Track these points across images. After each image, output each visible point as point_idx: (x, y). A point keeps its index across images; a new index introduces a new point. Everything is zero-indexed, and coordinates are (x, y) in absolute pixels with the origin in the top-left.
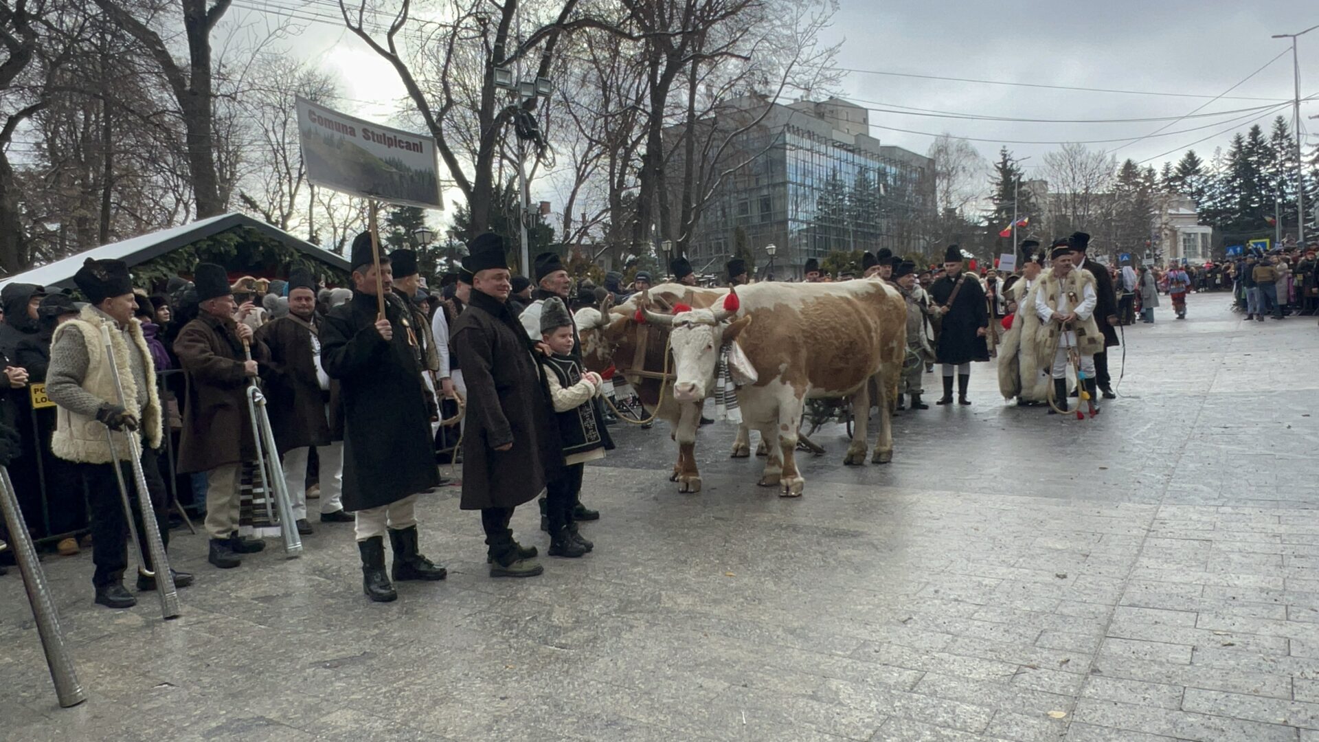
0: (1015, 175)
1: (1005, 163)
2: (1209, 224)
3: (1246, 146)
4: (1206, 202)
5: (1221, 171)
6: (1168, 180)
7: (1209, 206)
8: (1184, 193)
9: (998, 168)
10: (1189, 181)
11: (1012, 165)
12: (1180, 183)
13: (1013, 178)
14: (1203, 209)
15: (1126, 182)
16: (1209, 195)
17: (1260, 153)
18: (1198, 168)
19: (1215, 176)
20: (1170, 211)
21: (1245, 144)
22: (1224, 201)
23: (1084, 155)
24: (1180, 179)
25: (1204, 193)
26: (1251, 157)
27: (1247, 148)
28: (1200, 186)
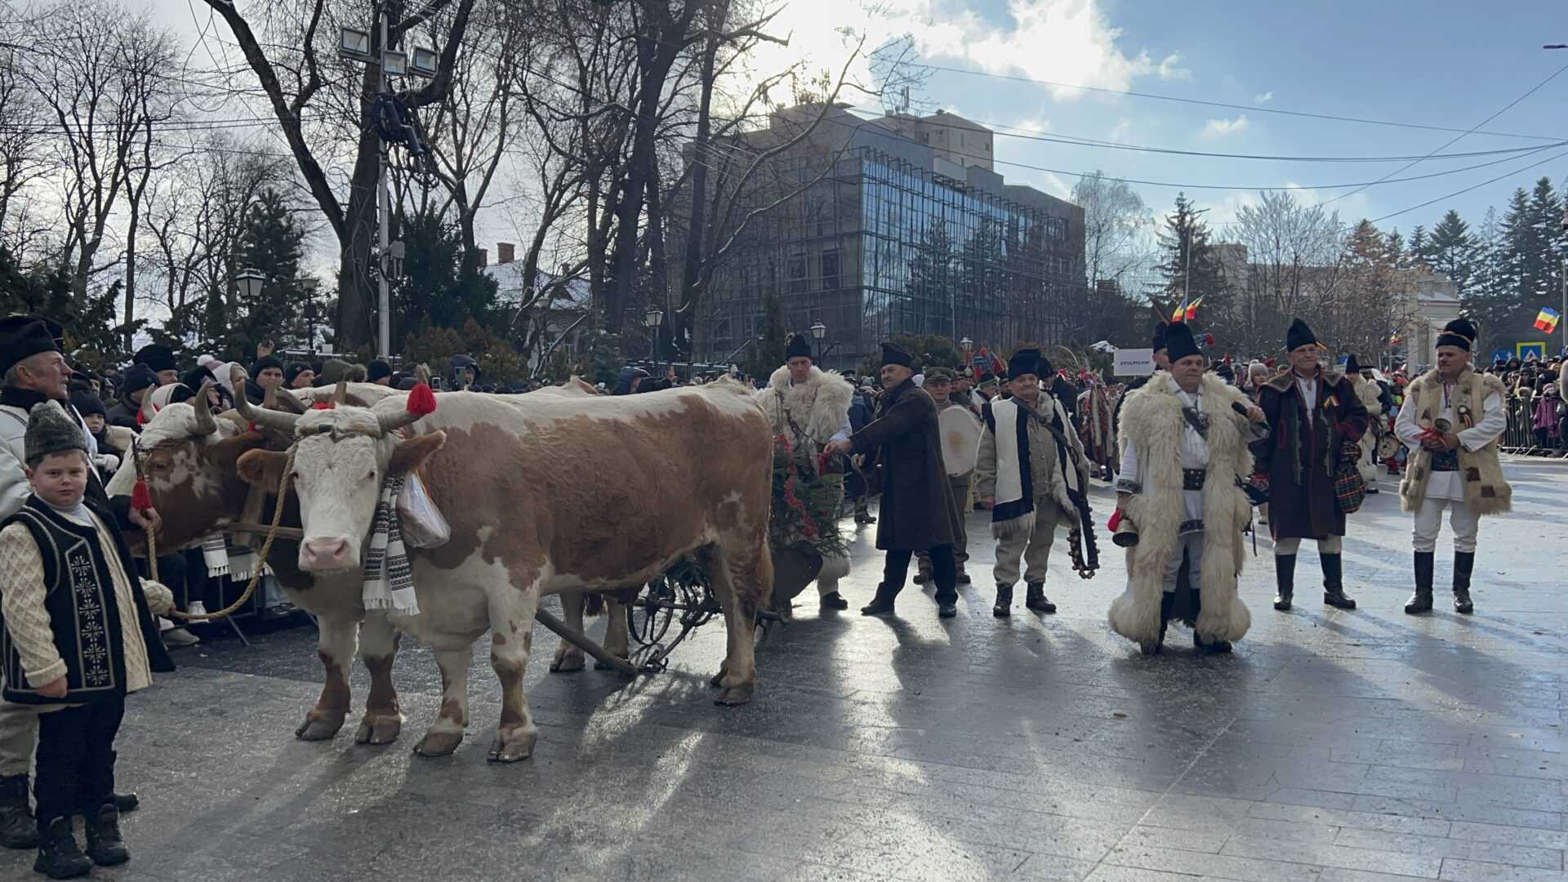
0: (1197, 235)
1: (1182, 218)
4: (1473, 285)
5: (1494, 241)
6: (1420, 251)
7: (1477, 292)
8: (1442, 271)
9: (1172, 224)
10: (1449, 254)
11: (1192, 220)
12: (1436, 257)
13: (1195, 240)
14: (1468, 295)
15: (1360, 251)
16: (1477, 276)
17: (1550, 218)
18: (1461, 236)
19: (1486, 249)
20: (1421, 297)
21: (1528, 204)
22: (1498, 284)
23: (1293, 210)
24: (1437, 251)
25: (1470, 272)
26: (1537, 223)
27: (1531, 210)
28: (1464, 263)
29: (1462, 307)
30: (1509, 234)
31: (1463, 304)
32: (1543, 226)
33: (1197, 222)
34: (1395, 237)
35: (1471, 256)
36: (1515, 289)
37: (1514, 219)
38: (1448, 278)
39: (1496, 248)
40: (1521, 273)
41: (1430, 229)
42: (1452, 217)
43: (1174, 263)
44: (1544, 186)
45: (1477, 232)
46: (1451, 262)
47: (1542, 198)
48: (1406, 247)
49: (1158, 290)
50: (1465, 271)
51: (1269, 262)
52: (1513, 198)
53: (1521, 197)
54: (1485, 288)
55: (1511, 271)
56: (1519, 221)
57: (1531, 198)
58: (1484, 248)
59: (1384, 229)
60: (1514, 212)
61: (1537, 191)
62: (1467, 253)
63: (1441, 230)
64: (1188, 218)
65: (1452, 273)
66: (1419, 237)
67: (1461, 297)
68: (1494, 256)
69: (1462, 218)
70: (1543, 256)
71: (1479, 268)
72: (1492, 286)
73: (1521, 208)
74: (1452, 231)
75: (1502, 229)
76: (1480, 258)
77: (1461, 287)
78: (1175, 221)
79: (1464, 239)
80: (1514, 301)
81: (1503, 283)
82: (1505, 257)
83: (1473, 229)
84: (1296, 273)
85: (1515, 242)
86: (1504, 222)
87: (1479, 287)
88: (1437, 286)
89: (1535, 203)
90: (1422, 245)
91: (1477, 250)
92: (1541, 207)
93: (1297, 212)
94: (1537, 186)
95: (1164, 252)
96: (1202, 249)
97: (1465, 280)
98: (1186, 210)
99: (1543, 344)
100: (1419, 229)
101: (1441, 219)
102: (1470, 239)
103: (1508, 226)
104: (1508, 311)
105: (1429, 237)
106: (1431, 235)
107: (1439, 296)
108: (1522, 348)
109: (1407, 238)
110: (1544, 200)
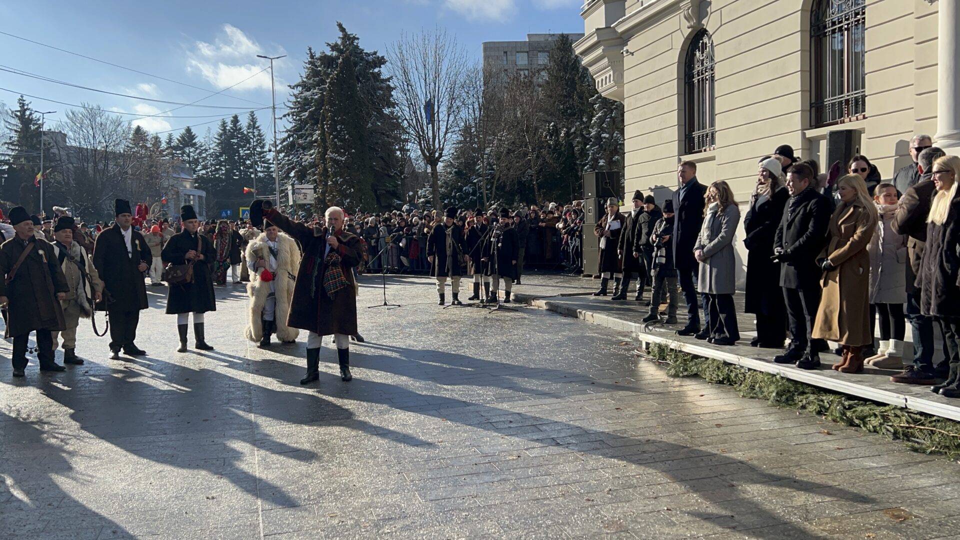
0: (34, 125)
1: (23, 111)
2: (203, 189)
3: (229, 130)
4: (201, 170)
5: (211, 146)
6: (171, 148)
7: (203, 174)
8: (184, 161)
9: (17, 116)
10: (188, 151)
11: (31, 114)
12: (180, 152)
14: (198, 176)
15: (136, 145)
16: (203, 165)
17: (239, 137)
18: (194, 142)
19: (206, 150)
21: (228, 128)
22: (214, 171)
23: (103, 117)
24: (181, 149)
25: (199, 162)
26: (233, 139)
28: (196, 157)
29: (195, 183)
30: (219, 144)
31: (196, 181)
32: (235, 141)
33: (34, 116)
34: (156, 138)
35: (200, 154)
36: (223, 174)
37: (221, 135)
38: (188, 165)
39: (212, 151)
40: (225, 166)
41: (177, 136)
42: (188, 130)
43: (18, 141)
44: (235, 120)
45: (202, 141)
46: (189, 156)
47: (235, 125)
48: (164, 145)
50: (196, 162)
51: (89, 147)
52: (220, 124)
53: (224, 124)
54: (207, 172)
55: (220, 164)
56: (223, 137)
57: (229, 126)
59: (150, 132)
60: (221, 132)
61: (232, 121)
62: (198, 151)
63: (182, 137)
64: (28, 113)
65: (189, 162)
66: (170, 140)
67: (195, 176)
68: (211, 155)
69: (194, 131)
70: (236, 158)
71: (204, 161)
72: (211, 171)
73: (224, 129)
74: (188, 139)
75: (215, 140)
76: (204, 155)
77: (195, 171)
78: (19, 114)
79: (195, 144)
80: (222, 181)
81: (216, 170)
82: (217, 156)
83: (200, 139)
84: (106, 156)
85: (222, 148)
86: (216, 136)
87: (204, 172)
88: (182, 169)
89: (231, 128)
90: (172, 144)
91: (203, 150)
92: (235, 131)
93: (107, 119)
94: (232, 119)
97: (197, 167)
98: (26, 107)
99: (241, 209)
100: (170, 135)
101: (183, 131)
102: (199, 144)
103: (218, 139)
104: (219, 186)
105: (176, 140)
106: (178, 139)
109: (164, 139)
110: (236, 127)
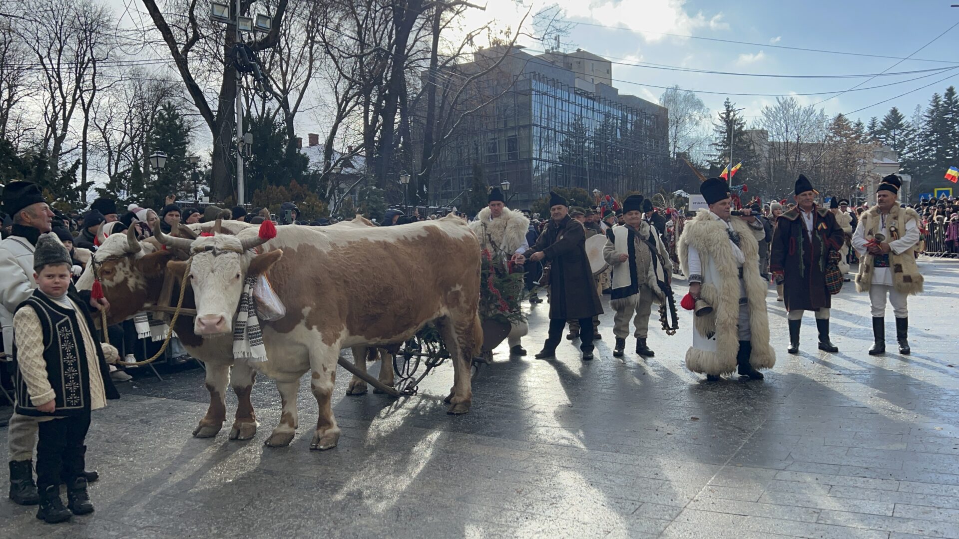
0: (737, 124)
1: (728, 112)
2: (909, 173)
4: (907, 153)
5: (920, 126)
6: (874, 132)
7: (910, 157)
8: (888, 144)
9: (722, 117)
10: (893, 134)
11: (734, 115)
12: (884, 136)
13: (736, 127)
14: (904, 159)
15: (837, 133)
16: (910, 148)
17: (955, 112)
18: (900, 123)
20: (875, 161)
21: (941, 103)
22: (923, 152)
23: (796, 108)
24: (885, 132)
25: (905, 145)
26: (947, 114)
27: (943, 106)
28: (902, 139)
29: (900, 167)
30: (930, 122)
31: (901, 165)
32: (950, 116)
33: (737, 117)
34: (859, 125)
35: (907, 135)
36: (933, 155)
37: (932, 112)
38: (892, 149)
39: (922, 130)
40: (936, 145)
41: (881, 119)
42: (894, 111)
43: (723, 142)
44: (950, 92)
45: (910, 120)
46: (894, 139)
47: (950, 99)
48: (866, 130)
49: (713, 158)
50: (902, 144)
51: (782, 141)
52: (931, 99)
53: (936, 99)
54: (915, 155)
55: (930, 144)
56: (935, 114)
57: (943, 100)
58: (914, 131)
59: (852, 119)
60: (932, 108)
61: (946, 95)
62: (904, 133)
63: (887, 120)
64: (732, 114)
65: (894, 146)
66: (874, 124)
67: (900, 160)
68: (920, 135)
69: (900, 112)
70: (950, 135)
71: (911, 143)
72: (919, 153)
73: (937, 106)
74: (894, 119)
75: (925, 118)
76: (911, 136)
77: (900, 155)
78: (724, 116)
79: (902, 125)
80: (932, 163)
81: (926, 151)
82: (927, 136)
83: (907, 118)
84: (798, 147)
85: (933, 127)
86: (926, 114)
87: (911, 154)
88: (885, 154)
89: (945, 102)
90: (876, 129)
91: (910, 131)
92: (949, 105)
93: (799, 110)
94: (947, 92)
95: (717, 135)
96: (740, 133)
97: (902, 150)
98: (730, 109)
99: (951, 189)
100: (874, 119)
101: (888, 113)
102: (905, 125)
103: (929, 117)
104: (929, 169)
105: (880, 124)
106: (882, 122)
107: (886, 160)
108: (938, 191)
109: (866, 124)
110: (951, 101)
